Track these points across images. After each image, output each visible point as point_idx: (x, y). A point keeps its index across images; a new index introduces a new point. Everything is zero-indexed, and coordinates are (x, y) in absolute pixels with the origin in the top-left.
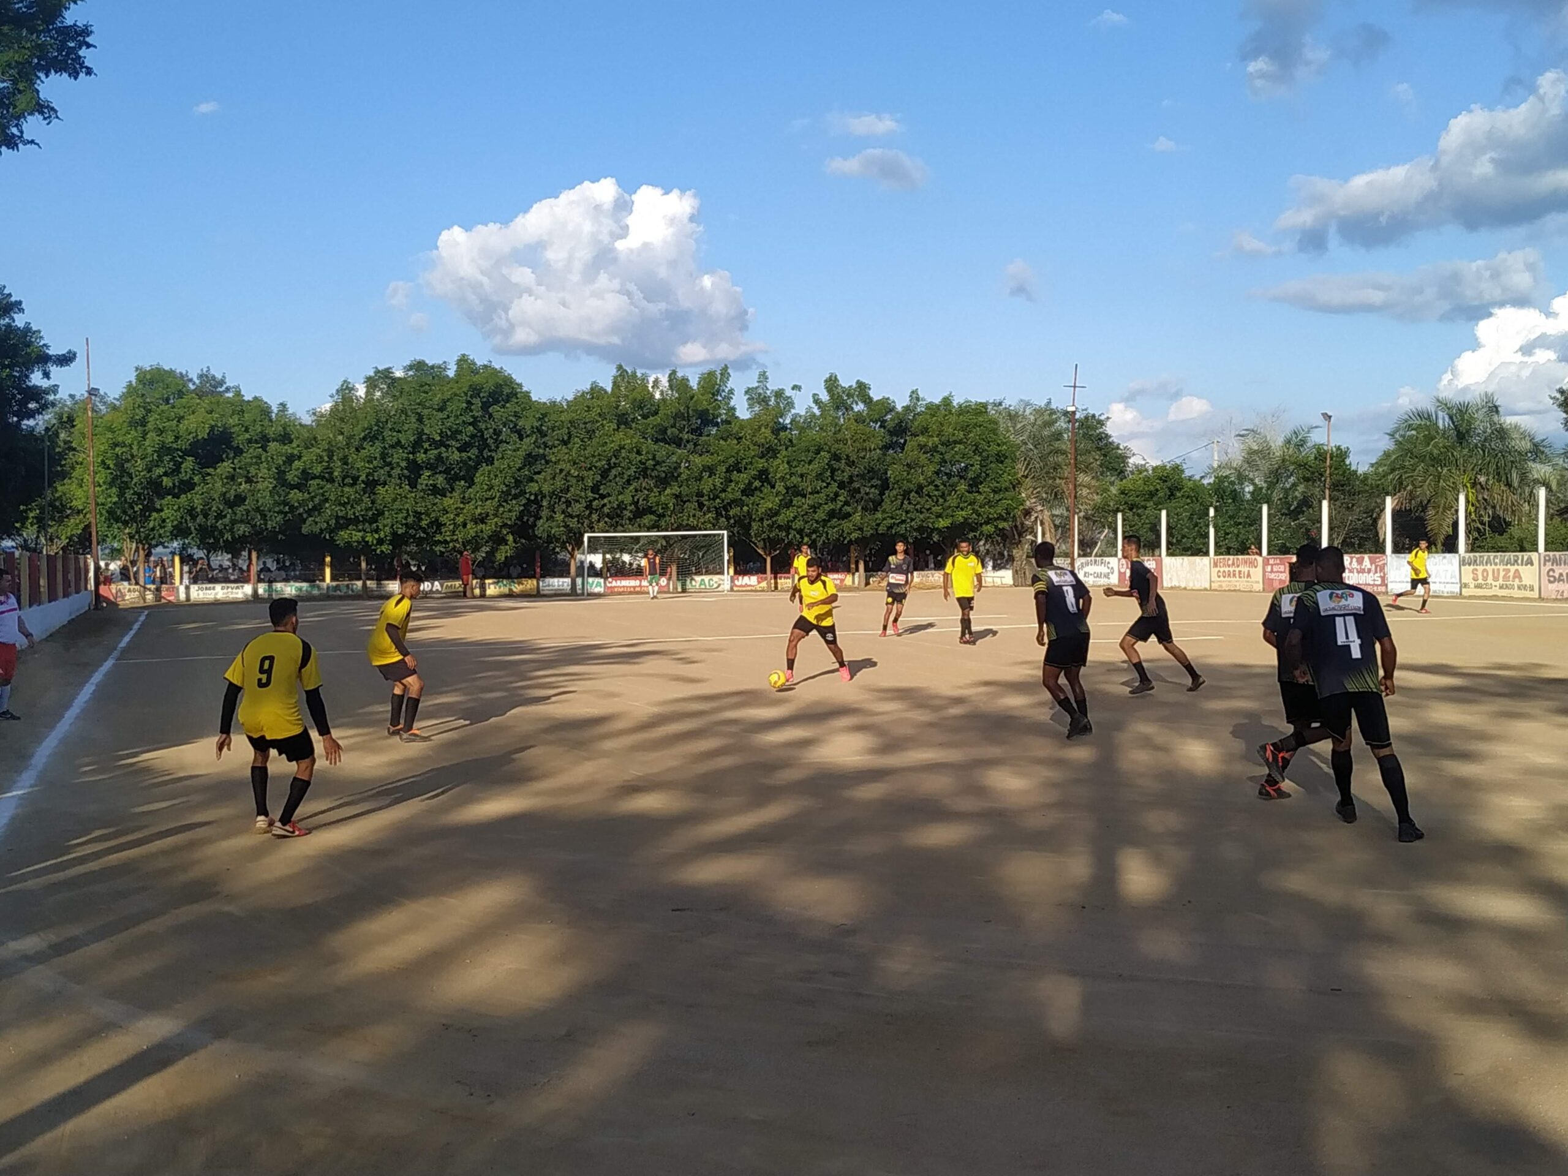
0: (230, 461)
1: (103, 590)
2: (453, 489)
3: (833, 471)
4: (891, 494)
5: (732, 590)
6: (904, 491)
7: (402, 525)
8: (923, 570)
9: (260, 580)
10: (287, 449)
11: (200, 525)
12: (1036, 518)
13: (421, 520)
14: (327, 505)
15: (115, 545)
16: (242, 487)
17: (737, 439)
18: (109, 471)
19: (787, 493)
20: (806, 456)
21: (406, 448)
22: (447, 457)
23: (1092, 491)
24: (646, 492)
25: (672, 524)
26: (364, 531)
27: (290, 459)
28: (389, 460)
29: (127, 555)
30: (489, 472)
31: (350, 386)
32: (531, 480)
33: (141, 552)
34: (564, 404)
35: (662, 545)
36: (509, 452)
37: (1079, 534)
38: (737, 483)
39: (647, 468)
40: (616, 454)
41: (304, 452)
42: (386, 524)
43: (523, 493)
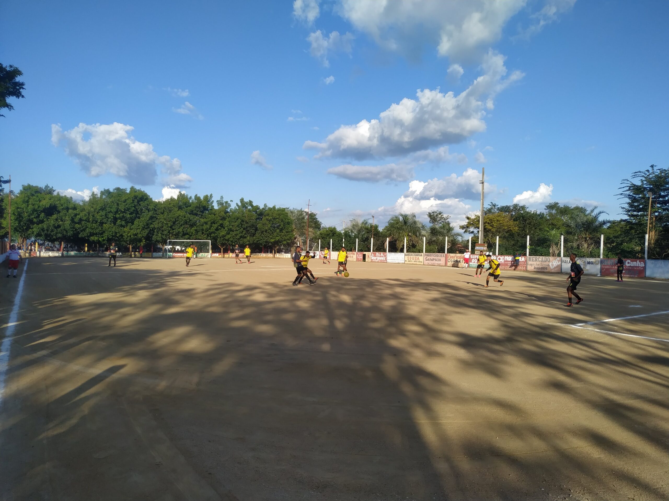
0: (56, 215)
2: (127, 226)
3: (242, 225)
4: (258, 232)
5: (211, 257)
6: (262, 231)
7: (111, 236)
8: (267, 253)
9: (64, 250)
10: (75, 212)
11: (45, 233)
12: (298, 240)
13: (117, 234)
14: (87, 229)
16: (60, 223)
17: (214, 215)
19: (228, 230)
20: (234, 220)
21: (113, 213)
22: (126, 216)
23: (312, 233)
24: (186, 229)
25: (194, 238)
26: (99, 237)
27: (76, 215)
28: (107, 216)
29: (20, 242)
30: (139, 221)
31: (96, 194)
32: (152, 224)
33: (25, 241)
34: (162, 202)
36: (145, 215)
37: (309, 244)
38: (214, 227)
39: (187, 222)
40: (178, 217)
41: (80, 213)
42: (105, 236)
43: (149, 227)
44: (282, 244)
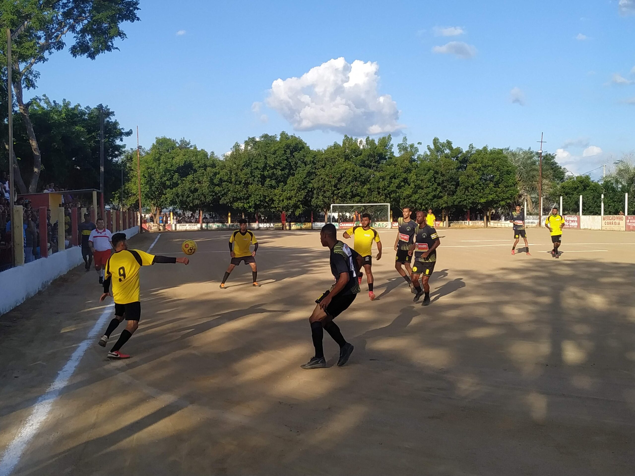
0: (192, 175)
1: (143, 226)
2: (278, 186)
3: (435, 178)
4: (460, 188)
5: (391, 228)
6: (466, 187)
7: (258, 200)
8: (474, 220)
9: (203, 222)
10: (214, 170)
11: (180, 200)
12: (524, 198)
13: (266, 198)
14: (229, 192)
15: (148, 208)
16: (197, 185)
17: (395, 165)
18: (146, 179)
19: (415, 187)
20: (424, 172)
21: (260, 170)
22: (276, 173)
23: (549, 187)
24: (356, 187)
25: (367, 201)
26: (244, 203)
27: (215, 174)
28: (253, 174)
29: (152, 212)
30: (293, 179)
31: (238, 144)
32: (310, 182)
33: (158, 211)
34: (323, 151)
35: (363, 210)
36: (301, 171)
37: (543, 205)
38: (394, 183)
39: (357, 177)
40: (344, 171)
41: (221, 171)
42: (252, 200)
43: (306, 188)
44: (498, 205)
